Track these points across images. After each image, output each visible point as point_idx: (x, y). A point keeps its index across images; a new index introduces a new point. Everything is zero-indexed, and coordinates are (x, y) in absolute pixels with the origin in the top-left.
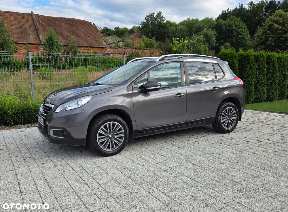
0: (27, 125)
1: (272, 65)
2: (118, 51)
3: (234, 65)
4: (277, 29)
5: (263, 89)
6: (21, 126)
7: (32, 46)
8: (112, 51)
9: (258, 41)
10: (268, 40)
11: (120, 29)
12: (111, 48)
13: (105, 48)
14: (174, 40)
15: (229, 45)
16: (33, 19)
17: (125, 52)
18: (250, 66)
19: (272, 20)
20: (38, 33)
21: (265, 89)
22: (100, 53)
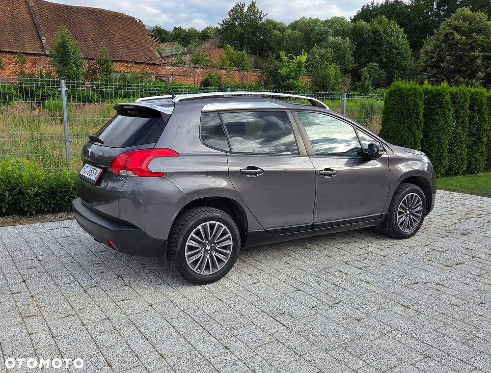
0: (60, 215)
1: (478, 110)
2: (183, 71)
3: (417, 109)
4: (458, 42)
5: (461, 153)
6: (48, 216)
7: (29, 57)
8: (172, 70)
9: (425, 62)
10: (442, 60)
11: (184, 31)
12: (170, 64)
13: (160, 64)
14: (282, 54)
15: (376, 67)
16: (29, 8)
17: (195, 73)
18: (443, 111)
19: (450, 25)
20: (38, 33)
21: (465, 153)
22: (151, 73)
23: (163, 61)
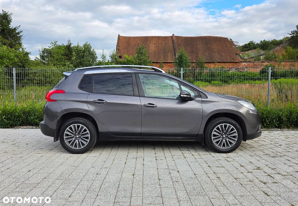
2: (254, 65)
8: (246, 65)
13: (239, 62)
16: (173, 41)
17: (262, 65)
20: (175, 52)
22: (233, 67)
23: (241, 60)
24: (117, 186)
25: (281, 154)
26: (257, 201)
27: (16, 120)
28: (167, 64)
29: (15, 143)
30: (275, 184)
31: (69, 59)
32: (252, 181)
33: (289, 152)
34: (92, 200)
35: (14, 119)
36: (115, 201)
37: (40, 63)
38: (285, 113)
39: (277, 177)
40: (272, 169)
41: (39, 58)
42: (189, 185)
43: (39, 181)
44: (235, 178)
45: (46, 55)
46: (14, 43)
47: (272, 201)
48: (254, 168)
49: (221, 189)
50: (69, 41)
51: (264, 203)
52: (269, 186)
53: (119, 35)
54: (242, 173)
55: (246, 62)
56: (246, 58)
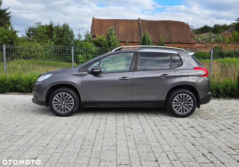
2: (206, 46)
8: (199, 46)
13: (193, 43)
16: (139, 24)
20: (140, 34)
22: (188, 48)
23: (195, 42)
24: (84, 138)
25: (213, 117)
26: (185, 149)
27: (6, 88)
28: (133, 43)
29: (5, 105)
30: (202, 138)
31: (51, 37)
32: (185, 136)
33: (219, 115)
34: (64, 148)
35: (4, 87)
36: (81, 148)
37: (26, 40)
38: (222, 86)
39: (205, 134)
40: (203, 128)
41: (26, 36)
42: (138, 138)
43: (24, 134)
44: (173, 134)
45: (31, 33)
46: (4, 23)
47: (196, 149)
48: (189, 127)
49: (161, 141)
50: (51, 22)
51: (190, 150)
52: (197, 139)
53: (93, 18)
54: (179, 130)
55: (199, 43)
56: (199, 39)
